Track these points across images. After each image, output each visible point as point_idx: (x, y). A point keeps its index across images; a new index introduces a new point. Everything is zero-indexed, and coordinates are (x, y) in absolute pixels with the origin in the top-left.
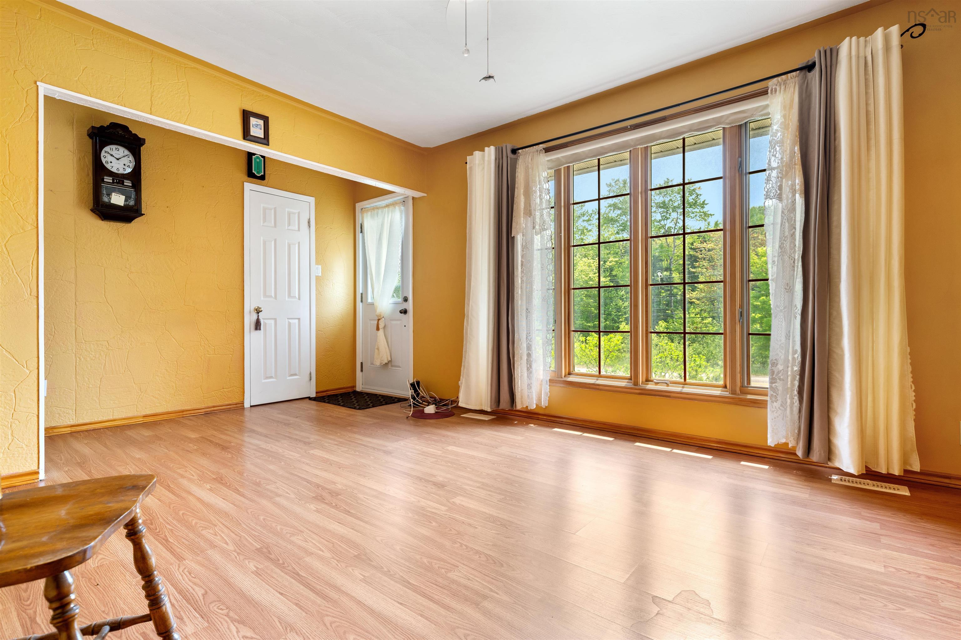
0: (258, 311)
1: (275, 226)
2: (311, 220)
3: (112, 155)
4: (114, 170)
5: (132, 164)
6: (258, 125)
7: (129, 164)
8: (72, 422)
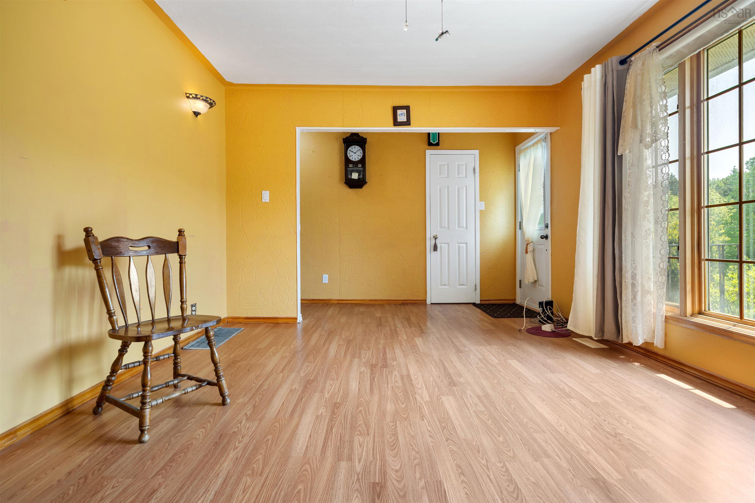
0: (435, 238)
1: (448, 177)
2: (476, 168)
3: (352, 152)
4: (353, 160)
5: (361, 155)
6: (402, 113)
7: (360, 154)
8: (338, 298)
